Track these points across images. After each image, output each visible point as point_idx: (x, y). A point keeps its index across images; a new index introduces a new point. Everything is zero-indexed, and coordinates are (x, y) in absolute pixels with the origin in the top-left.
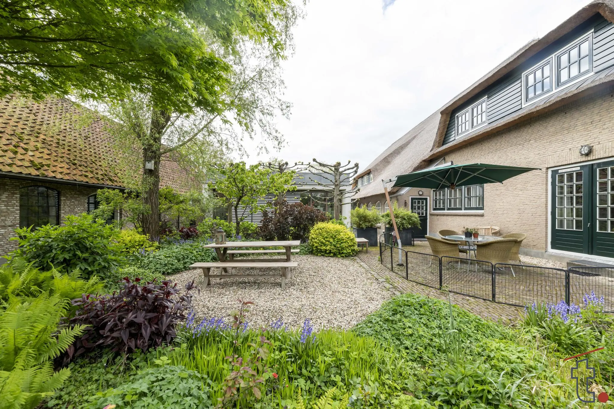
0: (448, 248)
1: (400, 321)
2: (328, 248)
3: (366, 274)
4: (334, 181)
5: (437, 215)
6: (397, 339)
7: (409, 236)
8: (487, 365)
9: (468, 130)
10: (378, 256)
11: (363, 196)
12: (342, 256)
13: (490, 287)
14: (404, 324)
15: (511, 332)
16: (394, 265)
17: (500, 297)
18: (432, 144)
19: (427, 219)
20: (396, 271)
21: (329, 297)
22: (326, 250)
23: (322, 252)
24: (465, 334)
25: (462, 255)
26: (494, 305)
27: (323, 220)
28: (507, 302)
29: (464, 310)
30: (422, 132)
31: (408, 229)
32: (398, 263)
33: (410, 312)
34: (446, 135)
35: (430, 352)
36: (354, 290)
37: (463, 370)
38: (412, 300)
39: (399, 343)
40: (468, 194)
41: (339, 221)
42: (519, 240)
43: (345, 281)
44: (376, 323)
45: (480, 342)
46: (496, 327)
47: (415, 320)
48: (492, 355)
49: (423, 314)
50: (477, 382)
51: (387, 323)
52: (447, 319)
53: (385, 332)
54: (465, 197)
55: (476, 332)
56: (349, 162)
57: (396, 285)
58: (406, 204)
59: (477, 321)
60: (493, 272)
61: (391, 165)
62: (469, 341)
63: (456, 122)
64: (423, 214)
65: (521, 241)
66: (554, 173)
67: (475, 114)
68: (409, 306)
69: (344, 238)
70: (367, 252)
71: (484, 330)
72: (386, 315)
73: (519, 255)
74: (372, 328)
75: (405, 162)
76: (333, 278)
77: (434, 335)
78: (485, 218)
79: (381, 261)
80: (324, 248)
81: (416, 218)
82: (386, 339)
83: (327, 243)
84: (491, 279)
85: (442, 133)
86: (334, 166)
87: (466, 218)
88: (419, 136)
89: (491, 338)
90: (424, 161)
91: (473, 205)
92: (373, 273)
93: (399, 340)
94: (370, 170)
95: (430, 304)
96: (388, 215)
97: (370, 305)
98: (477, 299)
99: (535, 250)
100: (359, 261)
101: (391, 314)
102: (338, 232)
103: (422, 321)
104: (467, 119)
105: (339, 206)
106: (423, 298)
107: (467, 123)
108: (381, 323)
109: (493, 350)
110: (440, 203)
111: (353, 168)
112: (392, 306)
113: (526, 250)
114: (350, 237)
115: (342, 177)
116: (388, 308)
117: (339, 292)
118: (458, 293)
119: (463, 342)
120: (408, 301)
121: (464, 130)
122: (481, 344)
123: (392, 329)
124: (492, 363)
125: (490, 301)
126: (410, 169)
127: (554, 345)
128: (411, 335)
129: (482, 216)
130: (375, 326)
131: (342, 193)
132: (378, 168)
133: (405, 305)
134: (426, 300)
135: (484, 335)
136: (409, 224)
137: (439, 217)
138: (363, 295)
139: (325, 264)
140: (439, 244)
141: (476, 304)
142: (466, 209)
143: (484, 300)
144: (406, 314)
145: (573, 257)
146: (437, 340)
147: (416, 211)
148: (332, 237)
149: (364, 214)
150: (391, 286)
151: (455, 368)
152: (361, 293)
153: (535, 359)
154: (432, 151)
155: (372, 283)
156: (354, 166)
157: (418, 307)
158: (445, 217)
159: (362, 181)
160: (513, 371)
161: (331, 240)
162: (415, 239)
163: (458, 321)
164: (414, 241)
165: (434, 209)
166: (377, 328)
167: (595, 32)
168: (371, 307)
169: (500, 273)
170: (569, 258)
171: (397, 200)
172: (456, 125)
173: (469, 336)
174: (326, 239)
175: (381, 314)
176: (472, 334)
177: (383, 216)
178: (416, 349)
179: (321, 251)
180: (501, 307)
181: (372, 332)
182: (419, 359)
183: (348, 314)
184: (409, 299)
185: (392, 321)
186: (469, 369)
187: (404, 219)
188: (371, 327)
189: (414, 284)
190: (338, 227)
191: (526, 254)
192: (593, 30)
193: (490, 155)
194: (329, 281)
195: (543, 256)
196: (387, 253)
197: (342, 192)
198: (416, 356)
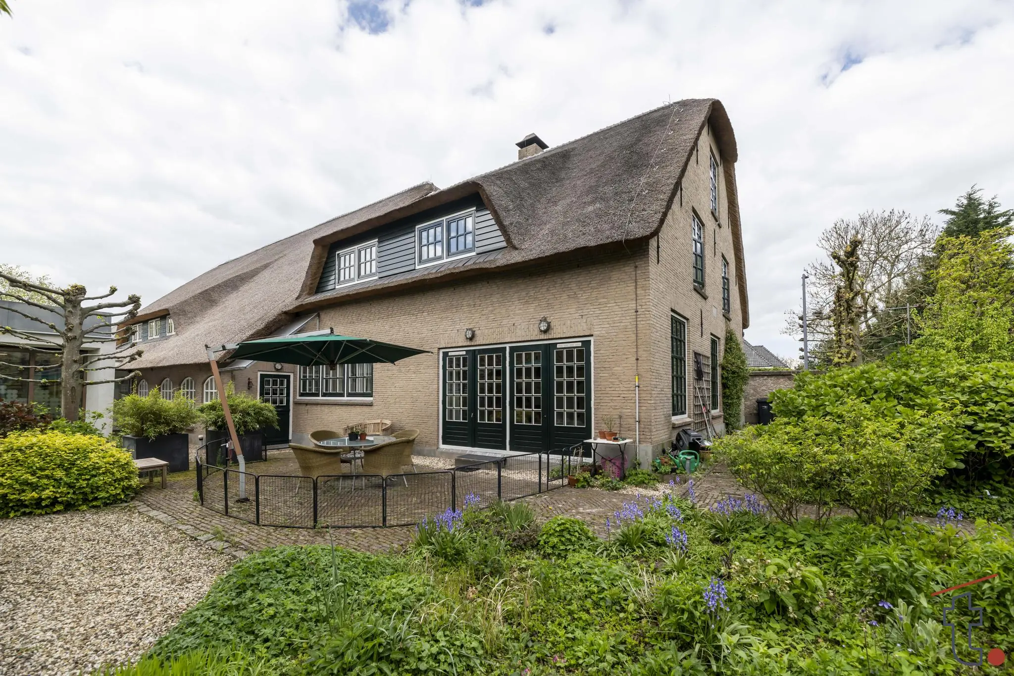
0: (324, 460)
1: (252, 600)
2: (47, 493)
3: (166, 533)
4: (63, 329)
5: (307, 404)
6: (248, 633)
7: (257, 443)
8: (378, 614)
9: (353, 280)
10: (193, 492)
11: (149, 365)
12: (94, 507)
13: (381, 508)
14: (260, 604)
15: (401, 561)
16: (230, 504)
17: (392, 520)
18: (298, 287)
19: (289, 411)
20: (235, 514)
21: (66, 609)
22: (40, 500)
23: (26, 506)
24: (351, 584)
25: (345, 468)
26: (385, 531)
27: (25, 425)
28: (399, 523)
29: (349, 549)
30: (282, 260)
31: (256, 432)
32: (237, 498)
33: (270, 580)
34: (321, 278)
35: (304, 629)
36: (139, 576)
37: (350, 633)
38: (272, 559)
39: (252, 637)
40: (352, 372)
41: (78, 423)
42: (411, 438)
43: (112, 562)
44: (205, 622)
45: (369, 587)
46: (387, 561)
47: (279, 589)
48: (383, 599)
49: (290, 577)
50: (366, 640)
51: (227, 613)
52: (327, 572)
53: (225, 631)
54: (348, 378)
55: (364, 575)
56: (113, 291)
57: (237, 540)
58: (250, 385)
59: (366, 560)
60: (384, 486)
61: (218, 308)
62: (356, 592)
63: (337, 263)
64: (281, 402)
65: (414, 440)
66: (445, 354)
67: (363, 260)
68: (267, 570)
69: (101, 464)
70: (163, 486)
71: (374, 569)
72: (224, 600)
73: (412, 456)
74: (197, 634)
75: (248, 309)
76: (74, 565)
77: (310, 602)
78: (374, 408)
79: (201, 499)
80: (30, 495)
81: (271, 411)
82: (228, 641)
83: (45, 481)
84: (381, 494)
85: (315, 274)
86: (64, 294)
87: (349, 408)
88: (275, 265)
89: (382, 577)
90: (286, 313)
91: (359, 390)
92: (183, 527)
93: (253, 633)
94: (167, 310)
95: (302, 557)
96: (212, 408)
97: (183, 594)
98: (364, 529)
99: (427, 448)
100: (143, 508)
101: (234, 594)
102: (83, 453)
103: (291, 587)
104: (352, 263)
105: (79, 389)
106: (289, 550)
107: (352, 268)
108: (216, 618)
109: (383, 592)
110: (310, 385)
111: (124, 305)
112: (235, 580)
113: (419, 448)
114: (118, 461)
115: (89, 323)
116: (227, 586)
117: (97, 590)
118: (339, 527)
119: (348, 596)
120: (264, 563)
121: (347, 277)
122: (371, 589)
123: (237, 620)
124: (383, 609)
125: (380, 527)
126: (259, 323)
127: (441, 560)
128: (273, 617)
129: (370, 405)
130: (202, 628)
131: (85, 359)
132: (187, 308)
133: (259, 571)
134: (295, 552)
135: (374, 576)
136: (259, 422)
137: (308, 407)
138: (164, 578)
139: (39, 536)
140: (311, 456)
141: (364, 536)
142: (349, 395)
143: (374, 527)
144: (263, 585)
145: (460, 452)
146: (314, 608)
147: (270, 397)
148: (60, 466)
149: (156, 407)
150: (226, 545)
151: (340, 636)
152: (158, 575)
153: (424, 584)
154: (300, 300)
155: (183, 549)
156: (125, 299)
157: (282, 567)
158: (319, 407)
159: (145, 331)
160: (404, 608)
161: (59, 473)
162: (268, 447)
163: (343, 568)
164: (266, 450)
165: (301, 395)
166: (209, 629)
167: (477, 211)
168: (186, 596)
169: (393, 485)
170: (457, 454)
171: (233, 378)
172: (337, 267)
173: (357, 584)
174: (40, 473)
175: (213, 602)
176: (359, 581)
177: (202, 410)
178: (282, 635)
179: (21, 504)
180: (392, 531)
181: (198, 641)
182: (287, 649)
183: (130, 630)
184: (267, 559)
185: (237, 606)
186: (358, 627)
187: (249, 414)
188: (193, 634)
189: (271, 529)
190: (80, 440)
191: (419, 454)
192: (475, 208)
193: (381, 321)
194: (61, 574)
195: (435, 453)
196: (214, 483)
197: (86, 356)
198: (282, 646)
